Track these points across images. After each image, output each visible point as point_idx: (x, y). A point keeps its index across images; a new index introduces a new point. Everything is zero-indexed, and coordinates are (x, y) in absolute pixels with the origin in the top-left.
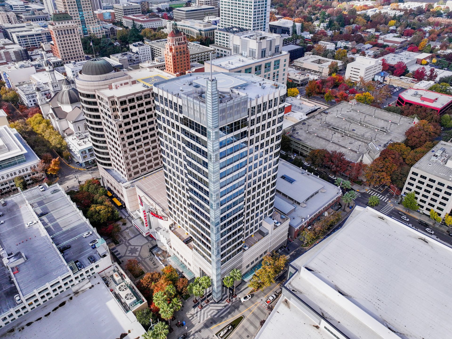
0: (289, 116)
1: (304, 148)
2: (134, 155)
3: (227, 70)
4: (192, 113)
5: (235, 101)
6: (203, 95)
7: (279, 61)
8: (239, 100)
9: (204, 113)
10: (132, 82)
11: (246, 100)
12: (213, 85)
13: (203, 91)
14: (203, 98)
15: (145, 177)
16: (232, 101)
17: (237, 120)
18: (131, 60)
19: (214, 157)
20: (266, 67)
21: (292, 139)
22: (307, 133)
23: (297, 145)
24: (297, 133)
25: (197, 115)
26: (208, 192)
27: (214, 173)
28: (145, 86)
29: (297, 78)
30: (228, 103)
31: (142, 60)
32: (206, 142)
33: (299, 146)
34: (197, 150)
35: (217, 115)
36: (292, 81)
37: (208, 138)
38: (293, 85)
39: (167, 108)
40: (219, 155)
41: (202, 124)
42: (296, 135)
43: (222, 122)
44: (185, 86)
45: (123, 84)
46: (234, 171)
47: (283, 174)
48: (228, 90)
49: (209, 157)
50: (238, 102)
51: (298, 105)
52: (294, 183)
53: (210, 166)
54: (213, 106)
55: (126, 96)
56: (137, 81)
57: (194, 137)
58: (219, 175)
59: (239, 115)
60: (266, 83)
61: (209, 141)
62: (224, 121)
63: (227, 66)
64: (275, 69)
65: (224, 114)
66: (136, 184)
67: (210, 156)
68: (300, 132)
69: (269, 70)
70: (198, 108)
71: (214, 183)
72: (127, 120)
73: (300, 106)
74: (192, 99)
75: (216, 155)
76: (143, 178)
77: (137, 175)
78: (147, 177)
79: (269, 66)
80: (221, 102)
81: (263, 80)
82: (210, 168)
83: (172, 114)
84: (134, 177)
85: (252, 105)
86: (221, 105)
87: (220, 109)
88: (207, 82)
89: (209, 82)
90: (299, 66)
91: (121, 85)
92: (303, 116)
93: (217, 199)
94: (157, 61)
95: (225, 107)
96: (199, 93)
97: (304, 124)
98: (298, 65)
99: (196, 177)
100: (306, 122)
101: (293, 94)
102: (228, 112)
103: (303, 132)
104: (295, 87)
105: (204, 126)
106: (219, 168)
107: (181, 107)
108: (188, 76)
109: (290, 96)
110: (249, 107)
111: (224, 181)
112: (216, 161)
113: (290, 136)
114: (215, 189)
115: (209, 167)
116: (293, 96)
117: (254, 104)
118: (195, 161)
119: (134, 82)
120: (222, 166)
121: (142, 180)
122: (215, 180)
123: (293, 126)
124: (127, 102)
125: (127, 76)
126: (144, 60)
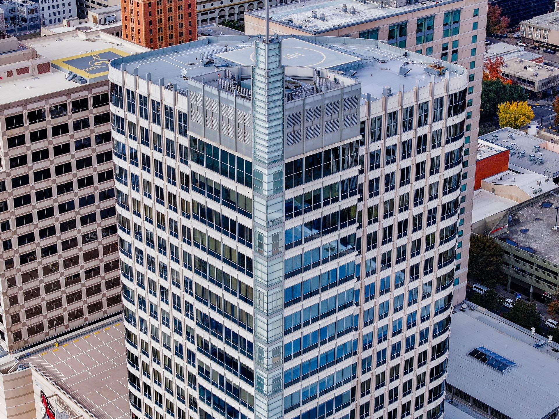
0: (502, 183)
1: (546, 276)
2: (32, 275)
3: (310, 32)
4: (216, 128)
5: (327, 95)
6: (245, 82)
7: (458, 12)
8: (336, 93)
9: (247, 124)
10: (39, 66)
11: (353, 95)
12: (272, 53)
13: (245, 73)
14: (244, 90)
15: (59, 344)
16: (318, 97)
17: (331, 147)
18: (13, 18)
19: (270, 240)
20: (419, 29)
21: (507, 249)
22: (554, 232)
23: (521, 265)
24: (525, 231)
25: (229, 132)
26: (250, 345)
27: (269, 287)
28: (73, 77)
29: (529, 74)
30: (310, 100)
31: (47, 19)
32: (248, 201)
33: (529, 270)
34: (226, 227)
35: (280, 128)
36: (513, 82)
37: (255, 189)
38: (516, 94)
39: (144, 123)
40: (282, 237)
41: (241, 152)
42: (519, 238)
43: (292, 148)
44: (193, 68)
45: (15, 73)
46: (324, 289)
47: (476, 345)
48: (309, 73)
49: (255, 242)
50: (335, 100)
51: (529, 152)
52: (511, 373)
53: (259, 267)
54: (271, 105)
55: (25, 103)
56: (54, 66)
57: (217, 192)
58: (282, 295)
59: (336, 134)
60: (412, 63)
61: (256, 198)
62: (298, 146)
63: (310, 25)
64: (446, 34)
65: (297, 128)
66: (32, 361)
67: (261, 237)
68: (533, 228)
69: (429, 38)
70: (232, 112)
71: (269, 316)
72: (20, 171)
73: (537, 155)
74: (215, 92)
75: (276, 237)
76: (53, 345)
77: (37, 337)
78: (66, 344)
79: (430, 28)
80: (290, 98)
81: (406, 55)
82: (259, 274)
83: (158, 138)
84: (26, 342)
85: (372, 112)
86: (289, 105)
87: (287, 113)
88: (257, 46)
89: (263, 46)
90: (538, 39)
91: (10, 74)
92: (544, 183)
93: (276, 365)
94: (95, 20)
95: (301, 110)
96: (234, 78)
97: (547, 205)
98: (535, 35)
99: (219, 304)
100: (551, 200)
101: (516, 119)
102: (309, 124)
103: (544, 228)
104: (521, 98)
105: (246, 158)
106: (281, 273)
107: (183, 117)
108: (202, 44)
109: (507, 124)
110: (363, 116)
111: (295, 314)
112: (276, 252)
113: (504, 239)
114: (271, 334)
115: (255, 272)
116: (517, 127)
117: (377, 110)
118: (219, 258)
119: (44, 68)
120: (290, 270)
121: (50, 351)
122: (271, 306)
123: (512, 211)
124: (26, 118)
125: (25, 51)
126: (52, 18)
